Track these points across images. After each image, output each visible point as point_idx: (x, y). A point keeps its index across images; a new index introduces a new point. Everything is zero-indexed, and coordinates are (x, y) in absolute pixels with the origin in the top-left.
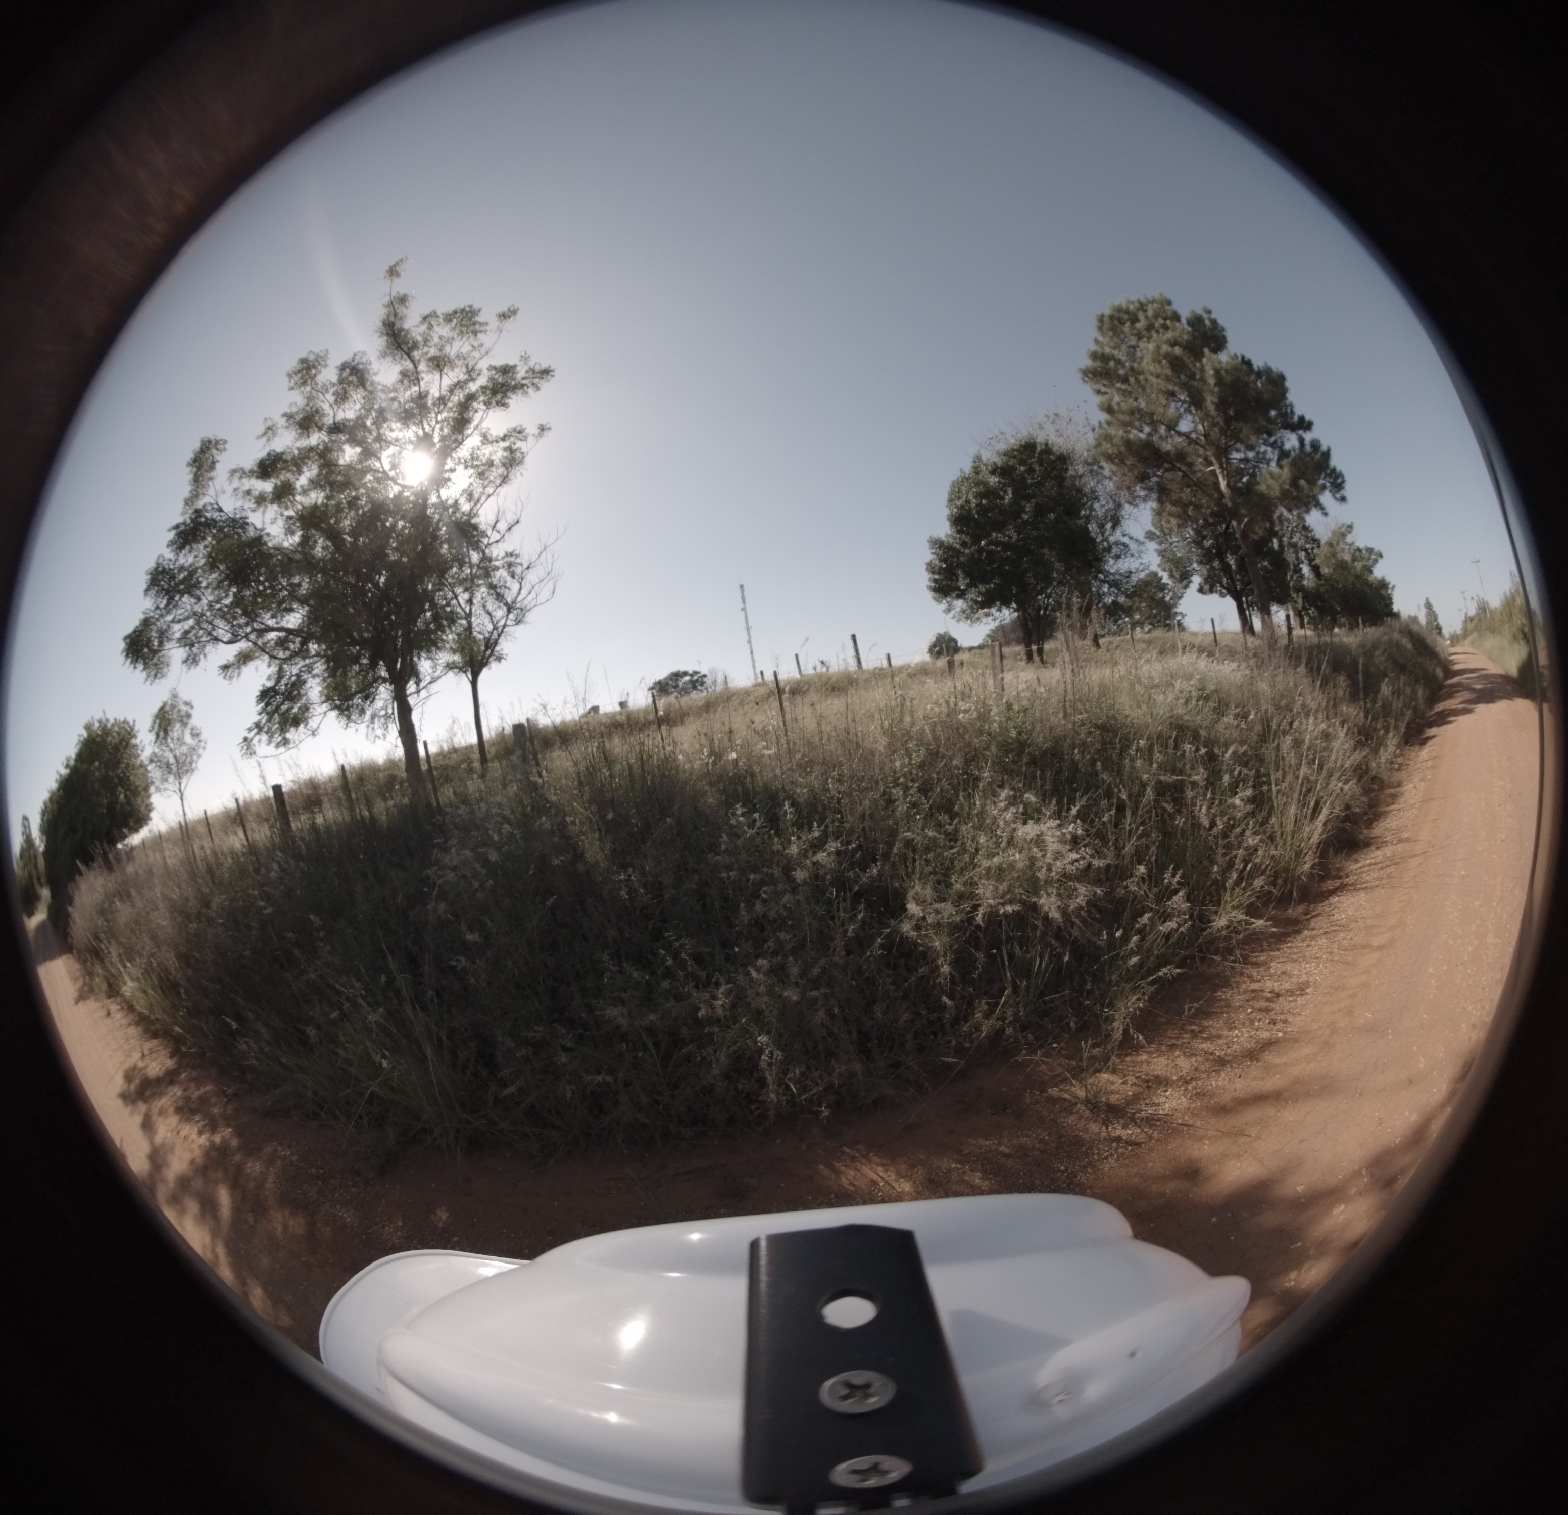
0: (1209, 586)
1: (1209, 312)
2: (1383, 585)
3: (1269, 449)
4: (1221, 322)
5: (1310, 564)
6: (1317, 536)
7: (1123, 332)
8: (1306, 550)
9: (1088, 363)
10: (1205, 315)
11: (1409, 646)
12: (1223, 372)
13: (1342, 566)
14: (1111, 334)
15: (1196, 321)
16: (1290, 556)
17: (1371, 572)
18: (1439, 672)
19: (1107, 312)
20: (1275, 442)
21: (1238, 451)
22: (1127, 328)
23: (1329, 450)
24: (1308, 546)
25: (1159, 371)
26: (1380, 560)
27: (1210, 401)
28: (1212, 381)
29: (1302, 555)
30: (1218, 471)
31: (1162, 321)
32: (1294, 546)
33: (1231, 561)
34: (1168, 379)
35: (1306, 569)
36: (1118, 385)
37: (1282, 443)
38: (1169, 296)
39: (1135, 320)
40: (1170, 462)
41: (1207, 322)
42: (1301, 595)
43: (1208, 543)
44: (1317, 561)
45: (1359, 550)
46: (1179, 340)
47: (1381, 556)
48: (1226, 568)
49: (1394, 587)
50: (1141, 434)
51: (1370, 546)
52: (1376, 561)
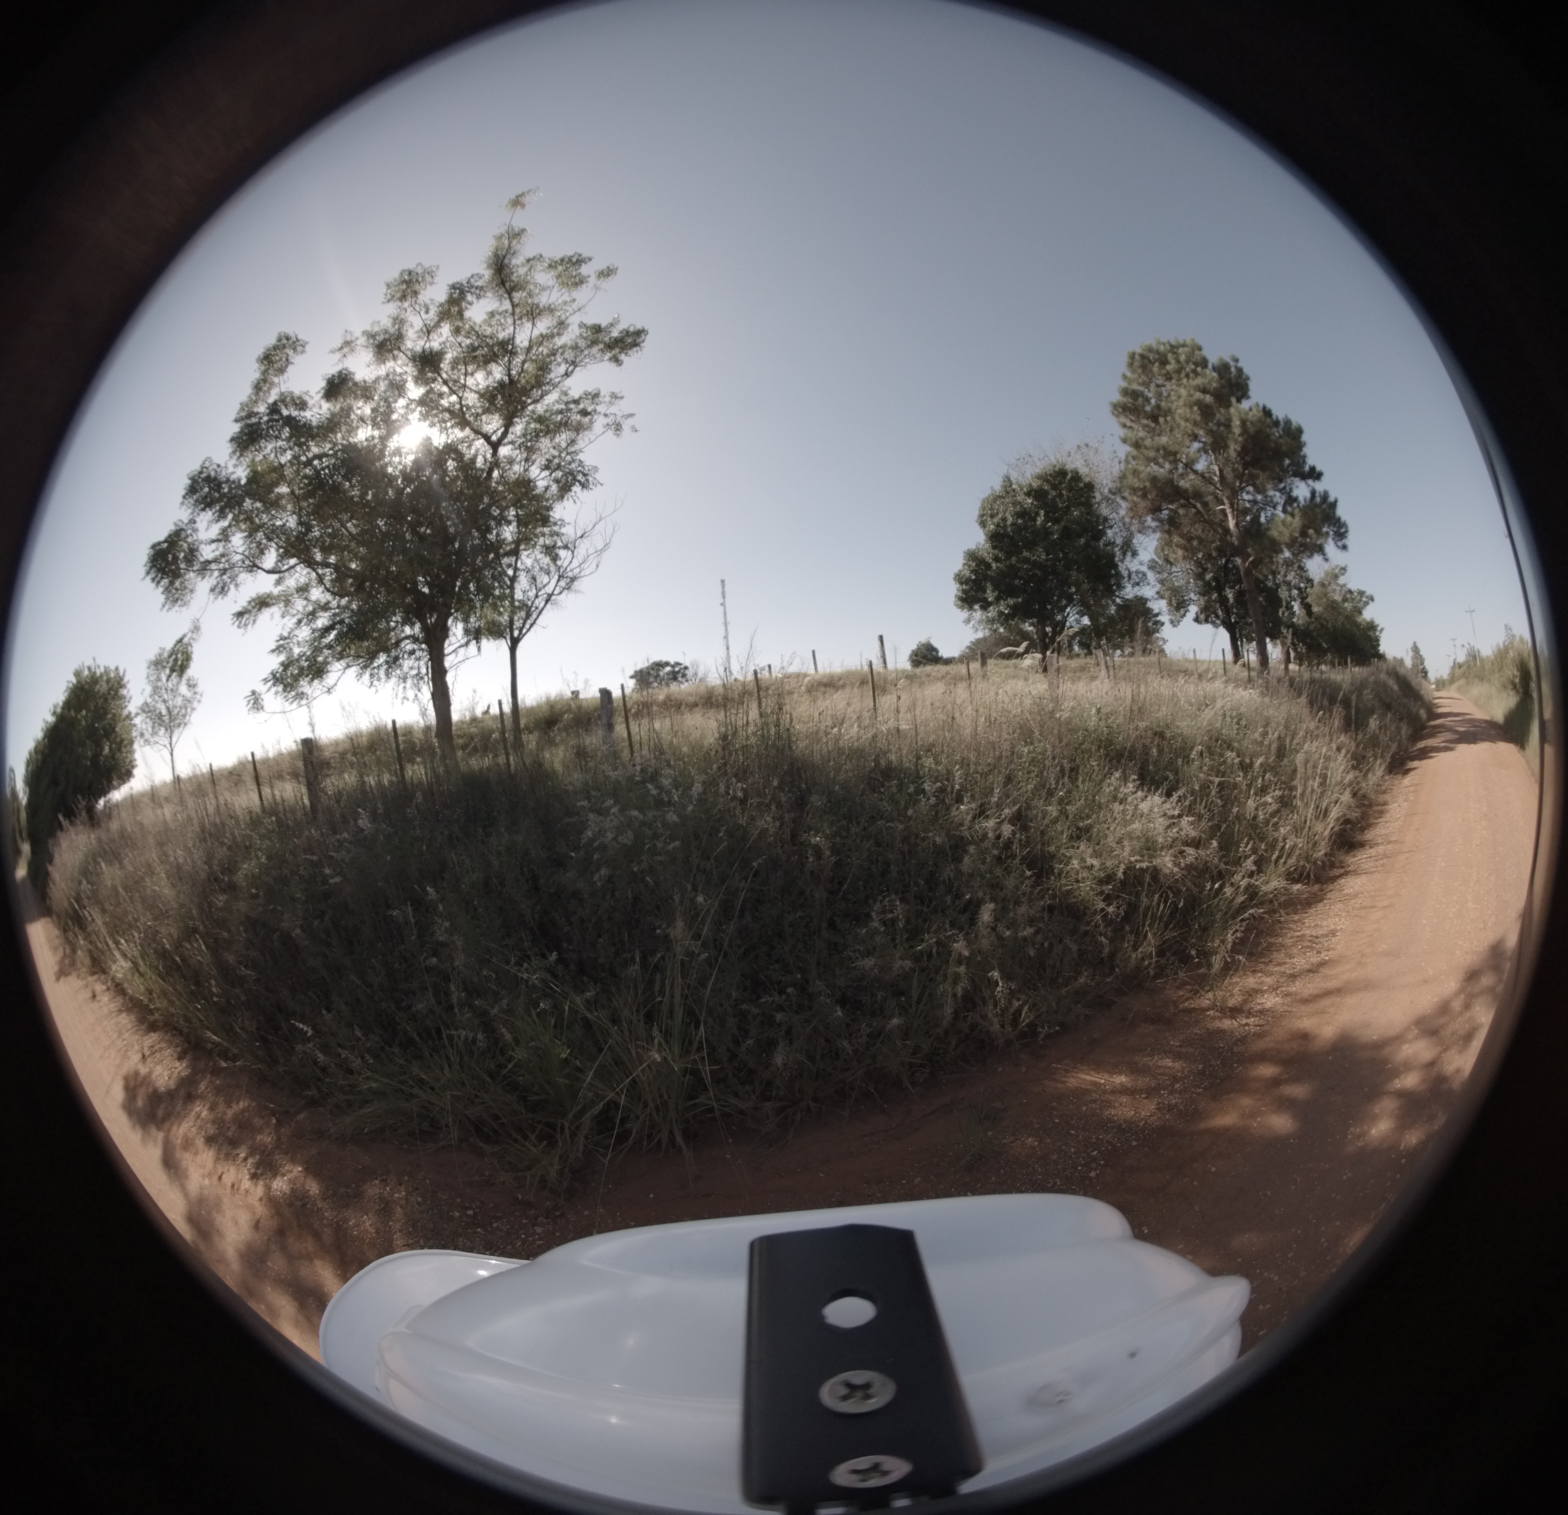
0: (1206, 616)
1: (1237, 361)
2: (1372, 626)
3: (1278, 494)
4: (1247, 371)
5: (1302, 603)
6: (1311, 577)
7: (1151, 371)
8: (1299, 589)
9: (1117, 397)
10: (1232, 364)
11: (1396, 687)
12: (1248, 424)
13: (1333, 606)
14: (1140, 371)
15: (1223, 369)
16: (1283, 593)
17: (1360, 613)
18: (1423, 713)
19: (1139, 350)
20: (1284, 488)
21: (1248, 493)
22: (1156, 368)
23: (1336, 501)
24: (1302, 585)
25: (1188, 416)
26: (1371, 604)
27: (1233, 449)
28: (1237, 431)
29: (1295, 592)
30: (1228, 511)
31: (1193, 367)
32: (1288, 583)
33: (1230, 595)
34: (1195, 424)
35: (1296, 606)
36: (1145, 422)
37: (1291, 490)
38: (1200, 342)
39: (1164, 362)
40: (1188, 500)
41: (1233, 369)
42: (1291, 630)
43: (1209, 576)
44: (1309, 600)
45: (1350, 592)
46: (1208, 386)
47: (1372, 599)
48: (1223, 600)
49: (1382, 630)
50: (1162, 470)
51: (1363, 588)
52: (1367, 603)
